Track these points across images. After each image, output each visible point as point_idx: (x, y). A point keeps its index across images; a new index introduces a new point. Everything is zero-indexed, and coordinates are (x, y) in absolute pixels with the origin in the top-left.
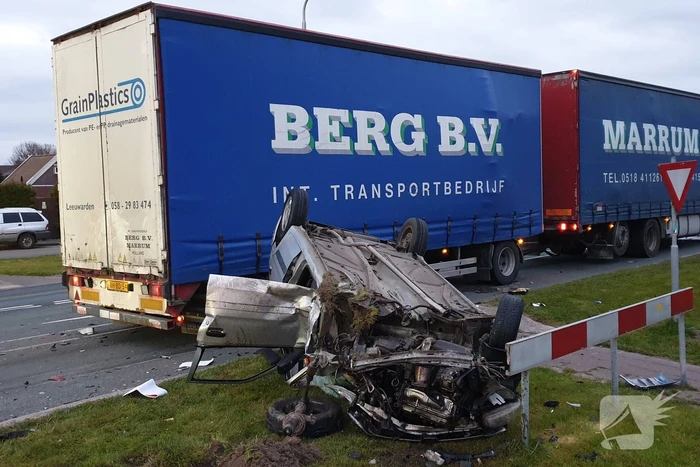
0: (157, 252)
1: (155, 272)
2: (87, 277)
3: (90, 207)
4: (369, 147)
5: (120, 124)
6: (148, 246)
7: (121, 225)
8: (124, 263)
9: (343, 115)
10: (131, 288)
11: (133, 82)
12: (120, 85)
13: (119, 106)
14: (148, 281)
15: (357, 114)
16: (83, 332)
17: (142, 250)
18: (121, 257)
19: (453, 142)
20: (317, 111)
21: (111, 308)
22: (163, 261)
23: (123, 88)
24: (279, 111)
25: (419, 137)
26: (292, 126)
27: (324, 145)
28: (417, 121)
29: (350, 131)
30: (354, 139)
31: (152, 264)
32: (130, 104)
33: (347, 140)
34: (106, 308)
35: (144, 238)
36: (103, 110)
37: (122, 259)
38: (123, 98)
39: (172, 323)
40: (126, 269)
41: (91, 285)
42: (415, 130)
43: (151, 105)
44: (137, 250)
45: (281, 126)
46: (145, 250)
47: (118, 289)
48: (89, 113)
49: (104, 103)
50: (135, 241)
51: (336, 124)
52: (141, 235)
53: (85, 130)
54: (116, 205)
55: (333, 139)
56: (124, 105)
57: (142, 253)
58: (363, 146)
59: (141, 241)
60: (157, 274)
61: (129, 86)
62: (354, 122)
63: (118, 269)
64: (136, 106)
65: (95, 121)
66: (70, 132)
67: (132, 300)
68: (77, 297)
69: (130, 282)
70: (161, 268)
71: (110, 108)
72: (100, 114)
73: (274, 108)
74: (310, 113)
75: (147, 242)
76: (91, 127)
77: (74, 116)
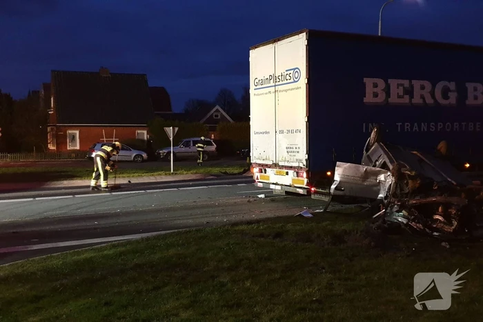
0: (302, 156)
1: (301, 165)
2: (263, 168)
3: (266, 133)
4: (421, 101)
5: (286, 91)
6: (298, 152)
7: (284, 141)
8: (285, 161)
9: (406, 83)
10: (287, 173)
11: (294, 69)
12: (287, 71)
13: (286, 82)
14: (297, 170)
15: (414, 82)
16: (260, 196)
17: (294, 154)
18: (283, 158)
19: (476, 99)
20: (390, 81)
21: (276, 184)
22: (306, 160)
23: (288, 72)
24: (369, 82)
25: (453, 95)
26: (375, 90)
27: (393, 99)
28: (452, 86)
29: (409, 92)
30: (412, 97)
31: (300, 161)
32: (292, 80)
33: (407, 97)
34: (273, 184)
35: (296, 148)
36: (277, 84)
37: (284, 159)
38: (289, 78)
39: (309, 191)
40: (286, 164)
41: (265, 173)
42: (451, 91)
43: (303, 81)
44: (292, 154)
45: (369, 90)
46: (296, 154)
47: (280, 174)
48: (269, 85)
49: (278, 80)
50: (290, 150)
51: (401, 88)
52: (294, 147)
53: (266, 94)
54: (282, 132)
55: (399, 97)
56: (289, 81)
57: (295, 156)
58: (417, 100)
59: (294, 150)
60: (302, 166)
61: (292, 72)
62: (412, 86)
63: (281, 164)
64: (295, 82)
65: (272, 89)
66: (258, 95)
67: (288, 179)
68: (257, 179)
69: (286, 171)
70: (305, 163)
71: (281, 83)
72: (275, 86)
73: (365, 80)
74: (386, 82)
75: (297, 150)
76: (270, 92)
77: (260, 86)
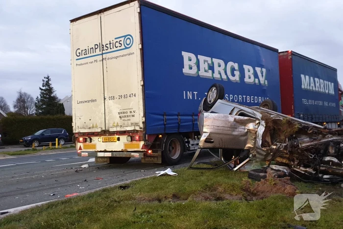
0: (139, 118)
1: (137, 128)
2: (88, 136)
3: (93, 101)
4: (219, 76)
5: (116, 58)
6: (133, 116)
7: (114, 108)
8: (117, 126)
9: (209, 59)
10: (119, 139)
11: (125, 36)
12: (116, 39)
13: (115, 49)
14: (131, 134)
15: (214, 60)
16: (83, 166)
17: (129, 118)
18: (114, 122)
19: (250, 78)
20: (199, 57)
21: (105, 151)
22: (143, 122)
23: (118, 40)
24: (186, 55)
25: (237, 73)
26: (190, 63)
27: (202, 73)
28: (236, 66)
29: (211, 68)
30: (213, 72)
31: (137, 124)
32: (123, 47)
33: (210, 71)
34: (101, 152)
35: (131, 112)
36: (104, 52)
37: (116, 125)
38: (118, 44)
39: (145, 154)
40: (119, 129)
41: (91, 142)
42: (235, 70)
43: (137, 46)
44: (126, 118)
45: (186, 63)
46: (131, 118)
47: (109, 141)
48: (95, 54)
49: (105, 48)
50: (123, 115)
51: (206, 63)
52: (129, 111)
53: (91, 63)
54: (113, 98)
55: (206, 71)
56: (119, 48)
57: (129, 120)
58: (217, 75)
59: (129, 114)
60: (139, 129)
61: (122, 39)
62: (213, 63)
63: (111, 130)
64: (126, 48)
65: (100, 57)
66: (81, 64)
67: (119, 145)
68: (80, 149)
69: (117, 136)
70: (142, 125)
71: (109, 50)
72: (102, 54)
73: (184, 53)
74: (197, 57)
75: (133, 114)
76: (96, 61)
77: (84, 56)
